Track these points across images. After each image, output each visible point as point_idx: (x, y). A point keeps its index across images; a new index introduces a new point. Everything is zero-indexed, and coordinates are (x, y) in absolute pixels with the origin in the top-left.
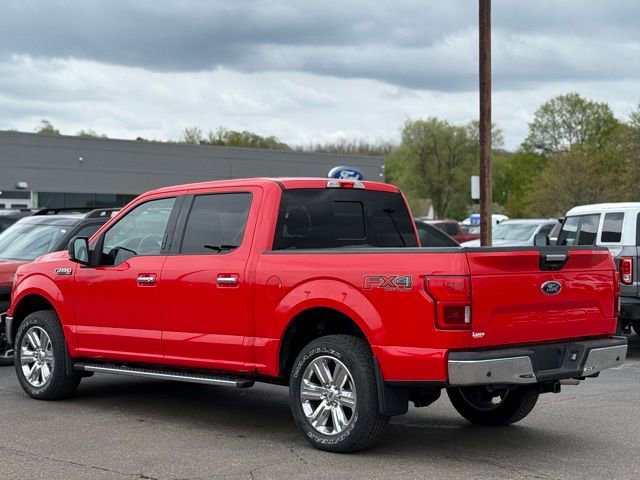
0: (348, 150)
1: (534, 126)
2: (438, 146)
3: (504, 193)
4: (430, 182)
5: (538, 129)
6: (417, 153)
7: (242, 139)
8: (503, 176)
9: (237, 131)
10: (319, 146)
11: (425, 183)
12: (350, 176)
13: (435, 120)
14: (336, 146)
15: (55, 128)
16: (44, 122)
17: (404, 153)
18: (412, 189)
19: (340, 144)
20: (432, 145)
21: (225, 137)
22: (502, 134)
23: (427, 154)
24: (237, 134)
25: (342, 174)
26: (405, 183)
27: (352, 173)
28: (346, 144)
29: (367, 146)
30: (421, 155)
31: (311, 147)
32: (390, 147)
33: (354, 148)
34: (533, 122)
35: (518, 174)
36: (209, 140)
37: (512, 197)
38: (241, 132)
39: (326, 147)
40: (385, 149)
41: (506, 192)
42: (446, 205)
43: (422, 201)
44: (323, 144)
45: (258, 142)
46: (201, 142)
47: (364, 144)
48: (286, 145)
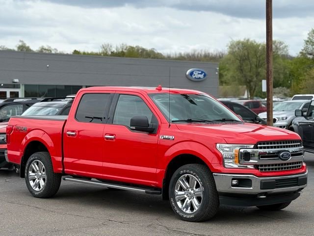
0: (198, 56)
1: (308, 41)
2: (250, 56)
3: (289, 82)
4: (245, 76)
5: (310, 44)
6: (237, 59)
7: (135, 51)
8: (288, 72)
9: (132, 46)
10: (180, 54)
11: (243, 77)
12: (199, 74)
13: (248, 40)
14: (190, 54)
15: (27, 45)
16: (21, 41)
17: (230, 60)
18: (235, 81)
19: (193, 53)
20: (246, 54)
21: (126, 49)
22: (288, 48)
23: (244, 60)
24: (132, 48)
25: (194, 73)
26: (231, 77)
27: (200, 72)
28: (196, 53)
29: (209, 54)
30: (240, 61)
31: (176, 55)
32: (222, 54)
33: (201, 55)
34: (307, 39)
35: (298, 70)
36: (116, 51)
37: (294, 83)
38: (134, 46)
39: (184, 54)
40: (220, 56)
41: (291, 81)
42: (255, 89)
43: (240, 87)
44: (183, 53)
45: (145, 52)
46: (112, 52)
47: (207, 53)
48: (161, 54)
